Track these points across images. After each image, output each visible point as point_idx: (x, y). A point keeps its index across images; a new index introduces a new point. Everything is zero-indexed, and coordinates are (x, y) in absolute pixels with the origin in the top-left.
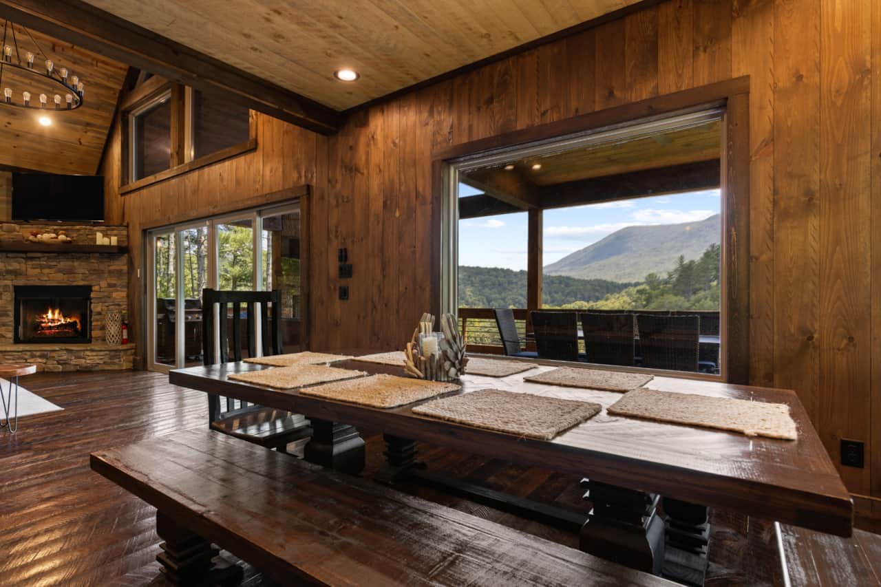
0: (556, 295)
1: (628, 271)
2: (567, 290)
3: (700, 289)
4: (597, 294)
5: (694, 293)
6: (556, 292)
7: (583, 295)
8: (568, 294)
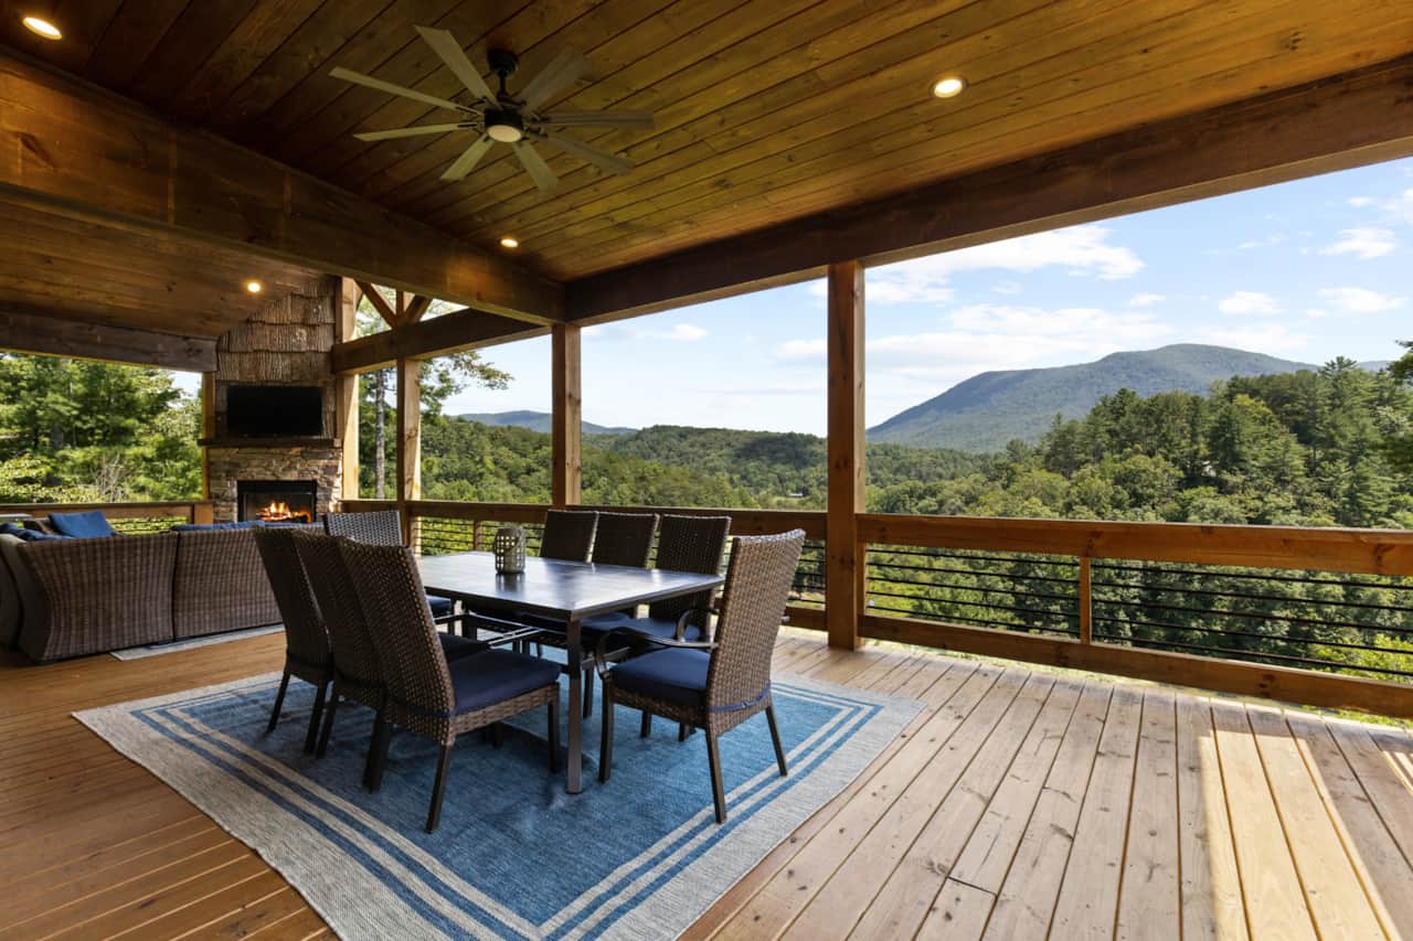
0: (879, 472)
1: (984, 437)
2: (896, 465)
3: (1087, 461)
4: (939, 470)
5: (1078, 468)
6: (880, 468)
7: (920, 471)
8: (897, 471)
